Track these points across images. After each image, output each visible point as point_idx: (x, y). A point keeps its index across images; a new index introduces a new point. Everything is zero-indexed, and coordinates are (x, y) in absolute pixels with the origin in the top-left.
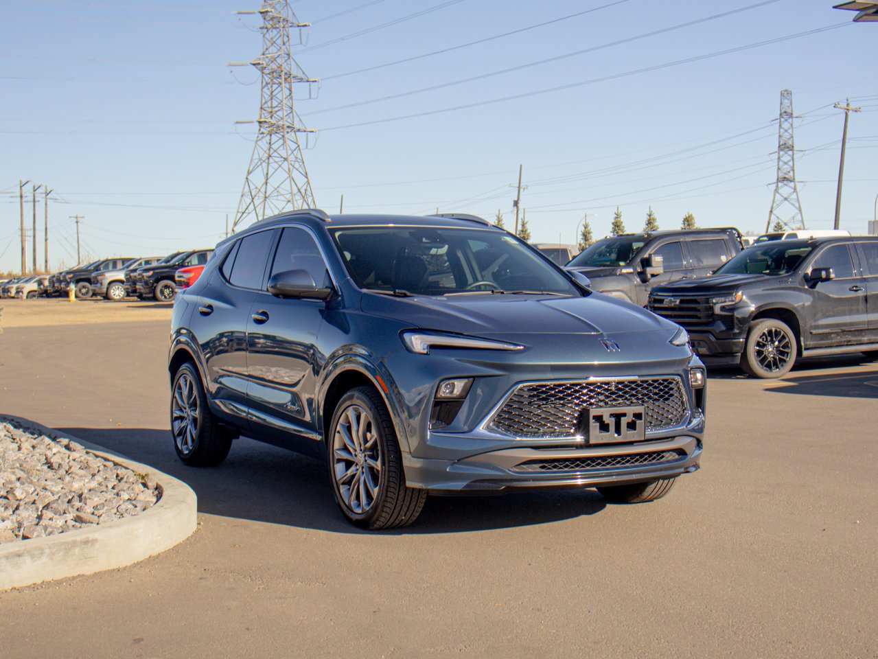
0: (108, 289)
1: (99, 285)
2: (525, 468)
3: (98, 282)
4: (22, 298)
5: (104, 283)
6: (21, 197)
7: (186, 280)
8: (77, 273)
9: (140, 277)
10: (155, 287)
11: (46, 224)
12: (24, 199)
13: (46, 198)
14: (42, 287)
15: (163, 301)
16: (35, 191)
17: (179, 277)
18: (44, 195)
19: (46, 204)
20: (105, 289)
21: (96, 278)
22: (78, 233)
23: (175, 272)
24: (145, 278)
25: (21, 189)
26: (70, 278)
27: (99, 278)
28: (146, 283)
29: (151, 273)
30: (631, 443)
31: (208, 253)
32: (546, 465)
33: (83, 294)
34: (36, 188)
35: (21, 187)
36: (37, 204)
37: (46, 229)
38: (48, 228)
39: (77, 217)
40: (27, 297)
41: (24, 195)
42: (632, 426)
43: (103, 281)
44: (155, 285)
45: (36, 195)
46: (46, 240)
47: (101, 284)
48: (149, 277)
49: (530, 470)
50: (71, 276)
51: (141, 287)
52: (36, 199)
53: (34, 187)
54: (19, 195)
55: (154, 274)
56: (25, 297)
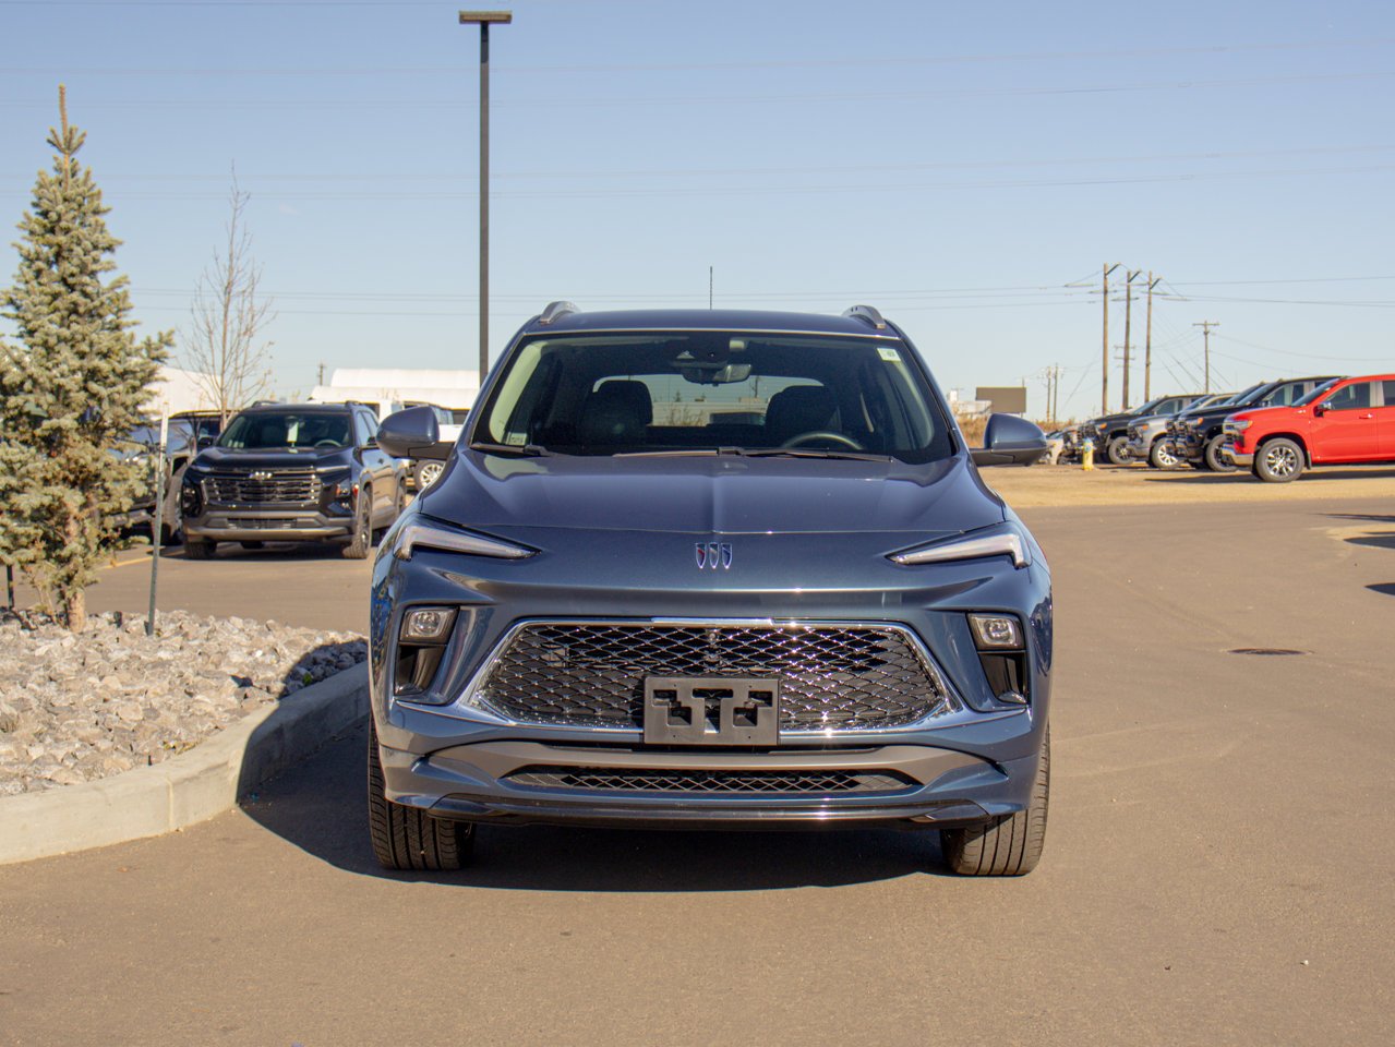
0: (1152, 449)
1: (1137, 442)
2: (532, 780)
3: (1136, 436)
4: (1049, 463)
5: (1146, 439)
6: (1106, 292)
7: (1238, 434)
8: (1113, 422)
9: (1183, 427)
10: (1207, 446)
11: (1148, 337)
12: (1110, 297)
13: (1149, 293)
14: (1069, 444)
15: (1220, 471)
16: (1129, 281)
17: (1229, 427)
18: (1146, 288)
19: (1149, 303)
20: (1148, 449)
21: (1133, 429)
22: (1206, 351)
23: (1222, 420)
24: (1190, 429)
25: (1105, 278)
26: (1101, 430)
27: (1139, 429)
28: (1191, 438)
29: (1199, 421)
30: (763, 750)
31: (1306, 384)
32: (598, 778)
33: (1122, 457)
34: (1132, 276)
35: (1106, 275)
36: (1132, 303)
37: (1148, 347)
38: (1152, 345)
39: (1205, 325)
40: (1058, 462)
41: (1109, 289)
42: (751, 716)
43: (1145, 435)
44: (1206, 441)
45: (1132, 288)
46: (1147, 365)
47: (1142, 440)
48: (1197, 428)
49: (545, 784)
50: (1104, 425)
51: (1182, 445)
52: (1132, 296)
53: (1129, 274)
54: (1102, 288)
55: (1205, 421)
56: (1054, 462)
